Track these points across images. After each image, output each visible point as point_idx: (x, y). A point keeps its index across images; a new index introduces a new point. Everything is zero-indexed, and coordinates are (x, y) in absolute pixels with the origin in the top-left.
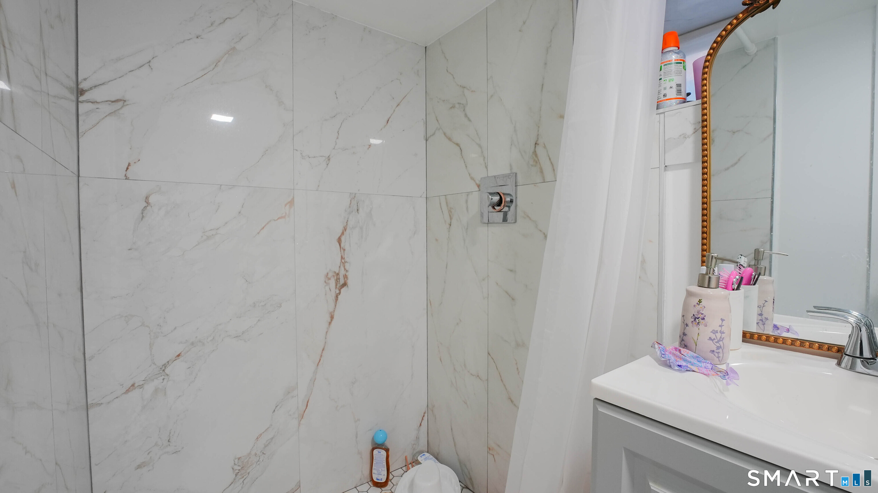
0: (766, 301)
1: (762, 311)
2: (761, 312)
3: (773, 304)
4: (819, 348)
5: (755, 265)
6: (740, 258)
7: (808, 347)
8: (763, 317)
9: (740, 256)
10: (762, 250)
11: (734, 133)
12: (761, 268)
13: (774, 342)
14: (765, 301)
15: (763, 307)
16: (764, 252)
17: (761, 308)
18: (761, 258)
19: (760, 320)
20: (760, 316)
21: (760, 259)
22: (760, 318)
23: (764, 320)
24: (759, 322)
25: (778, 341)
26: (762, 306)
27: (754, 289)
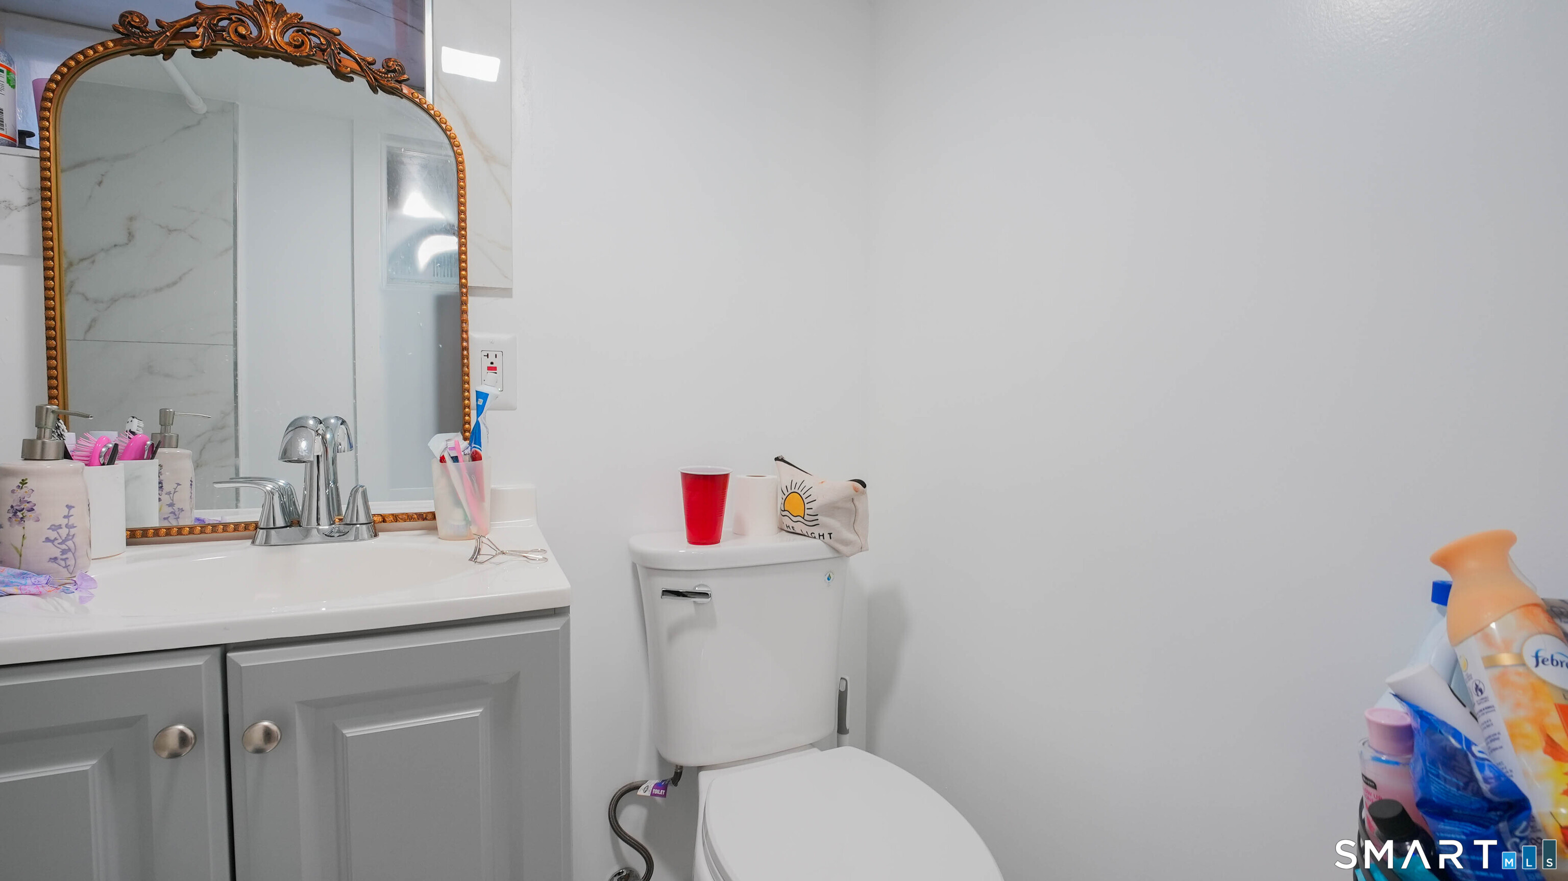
0: (178, 484)
1: (173, 500)
2: (172, 502)
3: (191, 487)
4: (235, 530)
5: (161, 433)
6: (131, 421)
7: (221, 531)
8: (176, 508)
9: (131, 418)
10: (171, 410)
11: (170, 231)
12: (171, 437)
13: (178, 535)
14: (176, 485)
15: (174, 493)
16: (174, 414)
17: (171, 495)
18: (171, 422)
19: (171, 513)
20: (170, 508)
21: (169, 424)
22: (170, 509)
23: (177, 513)
24: (169, 517)
25: (183, 532)
26: (172, 492)
27: (149, 467)
